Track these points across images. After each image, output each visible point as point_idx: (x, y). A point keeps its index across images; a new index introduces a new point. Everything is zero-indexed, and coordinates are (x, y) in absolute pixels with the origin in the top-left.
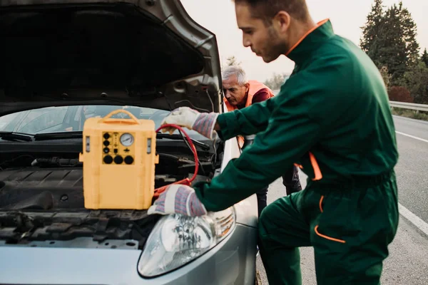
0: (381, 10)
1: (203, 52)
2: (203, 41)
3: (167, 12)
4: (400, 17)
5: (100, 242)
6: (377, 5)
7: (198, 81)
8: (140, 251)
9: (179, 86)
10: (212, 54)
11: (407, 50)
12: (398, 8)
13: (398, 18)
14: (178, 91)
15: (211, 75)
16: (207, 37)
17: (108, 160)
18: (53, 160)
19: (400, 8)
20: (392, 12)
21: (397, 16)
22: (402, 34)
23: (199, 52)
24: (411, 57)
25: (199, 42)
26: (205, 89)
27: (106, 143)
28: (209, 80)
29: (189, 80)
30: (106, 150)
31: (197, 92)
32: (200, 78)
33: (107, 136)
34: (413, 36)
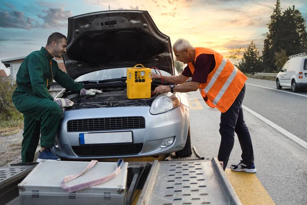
0: (280, 11)
1: (165, 44)
2: (165, 40)
3: (152, 30)
4: (294, 15)
6: (277, 7)
8: (150, 107)
9: (156, 58)
10: (169, 44)
11: (300, 38)
12: (292, 9)
13: (293, 16)
14: (156, 60)
15: (169, 53)
16: (166, 38)
17: (136, 81)
19: (294, 9)
20: (288, 12)
21: (292, 14)
22: (296, 27)
24: (303, 43)
25: (163, 40)
26: (166, 58)
27: (136, 75)
29: (160, 55)
30: (136, 78)
31: (163, 59)
32: (164, 54)
33: (136, 72)
34: (304, 28)
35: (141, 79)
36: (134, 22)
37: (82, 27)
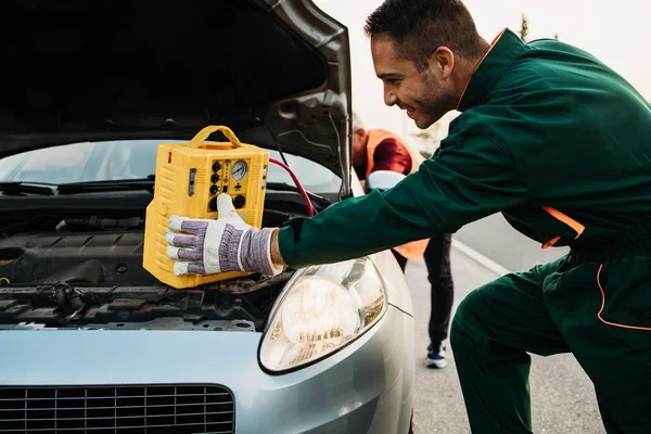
1: (328, 55)
2: (329, 38)
5: (195, 322)
7: (316, 100)
8: (260, 334)
9: (287, 109)
10: (340, 57)
14: (285, 116)
15: (337, 91)
16: (335, 31)
18: (92, 221)
23: (322, 55)
26: (327, 113)
28: (332, 98)
29: (302, 99)
30: (215, 190)
31: (314, 117)
32: (320, 96)
33: (216, 166)
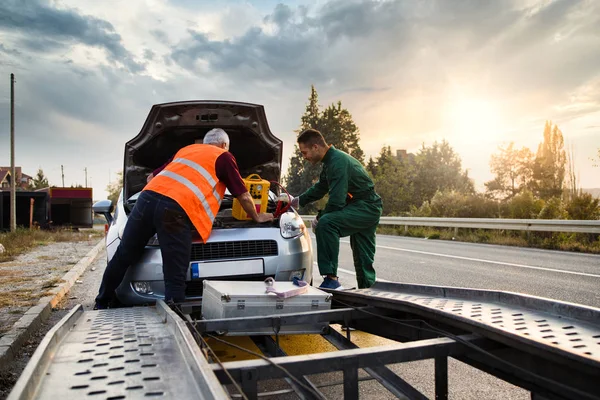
0: (317, 110)
1: (275, 150)
2: (276, 145)
3: (261, 130)
4: (340, 118)
6: (312, 103)
9: (259, 168)
12: (337, 108)
13: (338, 120)
15: (277, 162)
16: (278, 143)
19: (339, 108)
20: (331, 113)
21: (336, 117)
22: (344, 139)
23: (273, 150)
25: (274, 145)
26: (272, 170)
27: (252, 189)
28: (275, 165)
29: (265, 165)
31: (268, 171)
32: (271, 164)
33: (252, 186)
34: (356, 141)
35: (257, 194)
36: (241, 118)
37: (167, 119)
